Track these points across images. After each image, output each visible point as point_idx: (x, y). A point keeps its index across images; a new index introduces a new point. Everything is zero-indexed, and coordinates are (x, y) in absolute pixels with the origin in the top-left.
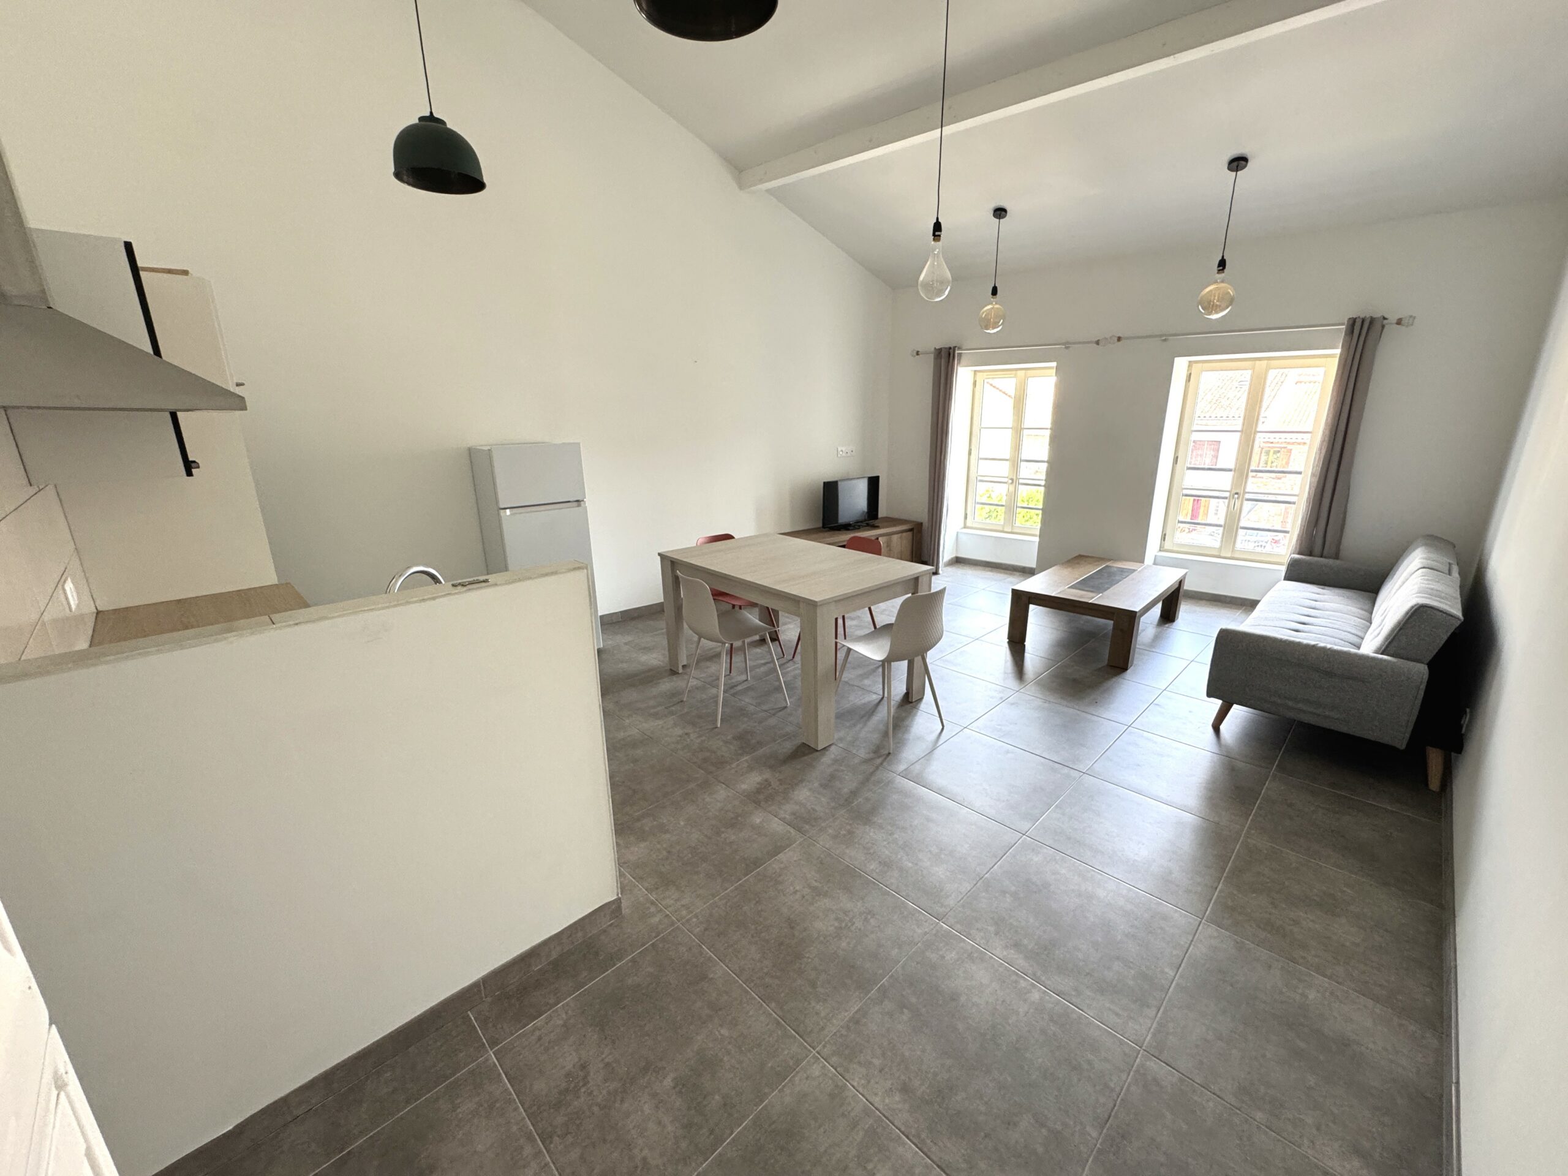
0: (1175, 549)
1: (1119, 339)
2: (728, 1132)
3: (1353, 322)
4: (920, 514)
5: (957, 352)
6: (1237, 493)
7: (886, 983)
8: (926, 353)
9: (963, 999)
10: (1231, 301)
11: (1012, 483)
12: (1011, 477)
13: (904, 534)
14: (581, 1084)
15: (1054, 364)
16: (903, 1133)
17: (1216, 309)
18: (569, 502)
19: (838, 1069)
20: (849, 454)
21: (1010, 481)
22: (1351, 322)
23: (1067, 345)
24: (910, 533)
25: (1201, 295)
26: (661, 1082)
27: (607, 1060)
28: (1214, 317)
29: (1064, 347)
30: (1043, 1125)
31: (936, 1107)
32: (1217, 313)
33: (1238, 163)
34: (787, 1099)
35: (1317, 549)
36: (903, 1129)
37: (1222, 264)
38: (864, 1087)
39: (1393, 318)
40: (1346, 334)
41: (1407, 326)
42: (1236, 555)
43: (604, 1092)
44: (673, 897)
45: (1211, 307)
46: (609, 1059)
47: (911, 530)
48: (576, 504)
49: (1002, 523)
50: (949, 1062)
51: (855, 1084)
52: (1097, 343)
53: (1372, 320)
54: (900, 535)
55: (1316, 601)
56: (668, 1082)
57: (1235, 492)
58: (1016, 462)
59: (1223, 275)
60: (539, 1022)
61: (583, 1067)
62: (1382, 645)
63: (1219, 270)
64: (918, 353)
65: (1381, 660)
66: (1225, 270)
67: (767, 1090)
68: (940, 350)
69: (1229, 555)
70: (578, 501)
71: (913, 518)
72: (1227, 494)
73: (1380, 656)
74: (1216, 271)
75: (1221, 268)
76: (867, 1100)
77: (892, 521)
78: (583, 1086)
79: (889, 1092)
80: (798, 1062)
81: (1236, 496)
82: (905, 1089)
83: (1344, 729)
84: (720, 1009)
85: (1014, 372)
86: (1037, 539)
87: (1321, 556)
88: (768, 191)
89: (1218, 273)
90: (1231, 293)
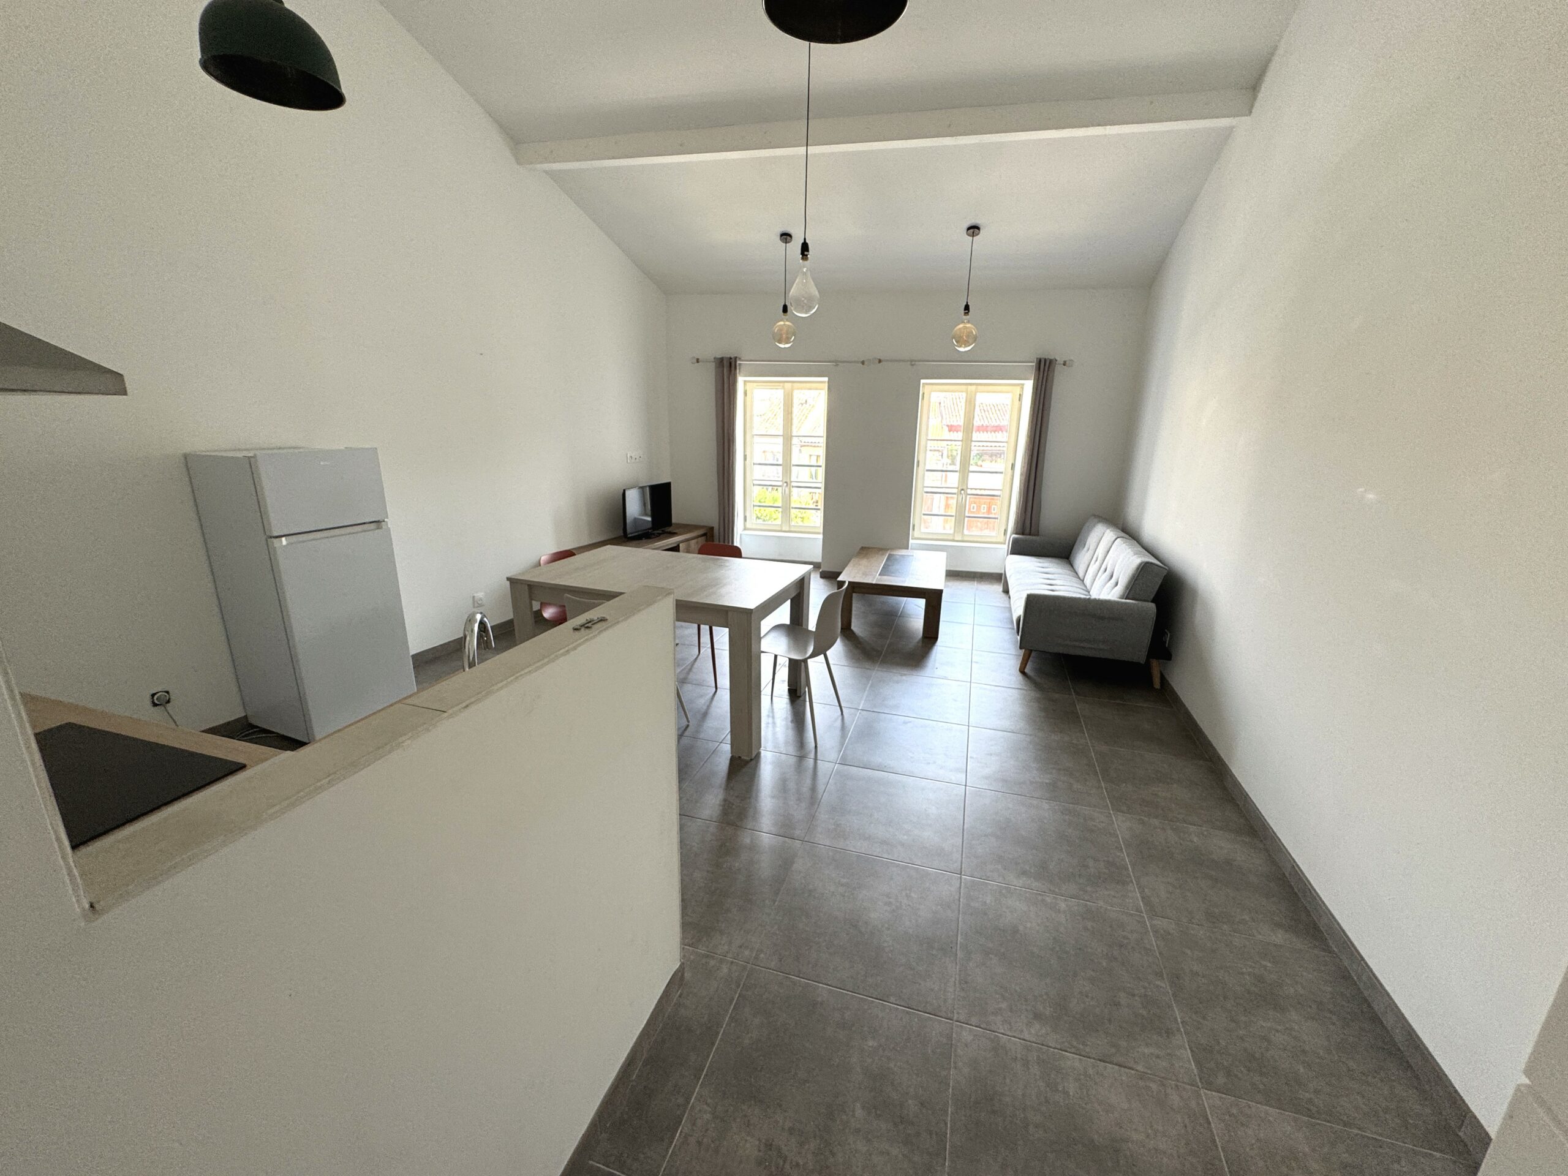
0: (924, 536)
1: (880, 361)
2: (942, 1125)
3: (1039, 361)
4: (710, 517)
5: (738, 362)
6: (962, 490)
7: (962, 941)
8: (707, 361)
9: (1021, 928)
10: (975, 339)
11: (787, 485)
12: (785, 481)
13: (699, 539)
14: (782, 1163)
15: (826, 379)
16: (1061, 1050)
17: (967, 344)
18: (364, 523)
19: (982, 1026)
20: (637, 460)
21: (785, 484)
22: (1038, 360)
23: (837, 362)
24: (703, 538)
25: (954, 331)
26: (853, 1116)
27: (786, 1127)
28: (962, 349)
29: (834, 364)
30: (1134, 995)
31: (1066, 1018)
32: (965, 347)
33: (974, 229)
34: (966, 1070)
35: (1028, 531)
36: (1059, 1047)
37: (967, 308)
38: (1010, 1029)
39: (1060, 360)
40: (1036, 370)
41: (1069, 366)
42: (966, 539)
43: (810, 1156)
44: (723, 942)
45: (960, 342)
46: (788, 1124)
47: (705, 535)
48: (373, 526)
49: (780, 523)
50: (1048, 981)
51: (1003, 1031)
52: (863, 363)
53: (1051, 361)
54: (696, 540)
55: (1043, 568)
56: (859, 1112)
57: (962, 488)
58: (787, 466)
59: (968, 317)
60: (684, 1127)
61: (769, 1146)
62: (1121, 594)
63: (965, 313)
64: (698, 360)
65: (1126, 603)
66: (970, 313)
67: (944, 1073)
68: (722, 359)
69: (960, 539)
70: (378, 522)
71: (706, 524)
72: (955, 491)
73: (1124, 600)
74: (963, 314)
75: (967, 311)
76: (1019, 1039)
77: (687, 528)
78: (784, 1162)
79: (1029, 1024)
80: (950, 1038)
81: (962, 492)
82: (1037, 1016)
83: (1110, 657)
84: (853, 1025)
85: (781, 384)
86: (821, 536)
87: (1030, 535)
88: (546, 172)
89: (965, 315)
90: (974, 333)
